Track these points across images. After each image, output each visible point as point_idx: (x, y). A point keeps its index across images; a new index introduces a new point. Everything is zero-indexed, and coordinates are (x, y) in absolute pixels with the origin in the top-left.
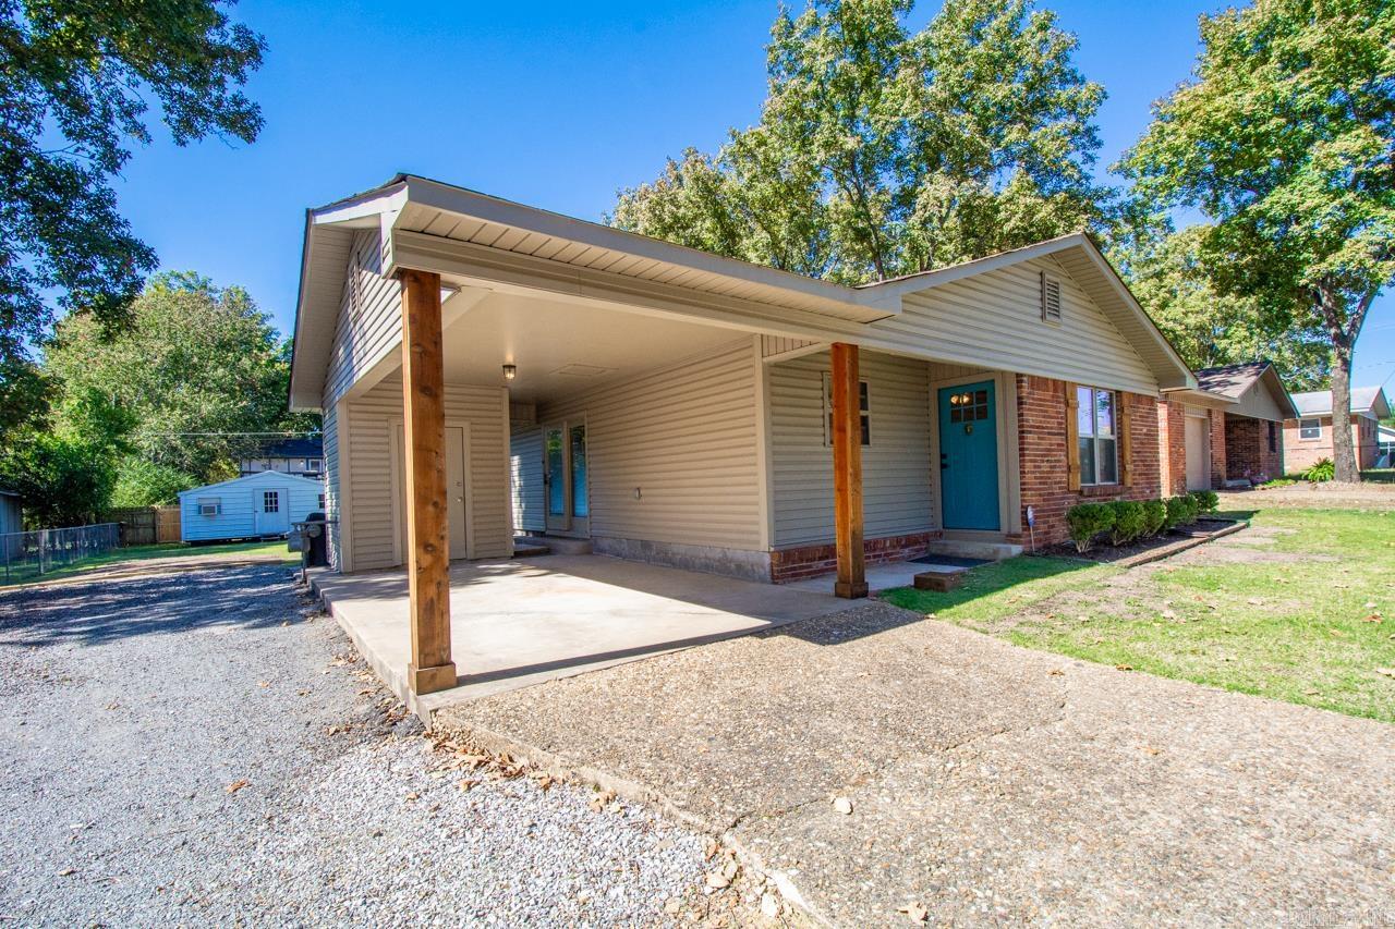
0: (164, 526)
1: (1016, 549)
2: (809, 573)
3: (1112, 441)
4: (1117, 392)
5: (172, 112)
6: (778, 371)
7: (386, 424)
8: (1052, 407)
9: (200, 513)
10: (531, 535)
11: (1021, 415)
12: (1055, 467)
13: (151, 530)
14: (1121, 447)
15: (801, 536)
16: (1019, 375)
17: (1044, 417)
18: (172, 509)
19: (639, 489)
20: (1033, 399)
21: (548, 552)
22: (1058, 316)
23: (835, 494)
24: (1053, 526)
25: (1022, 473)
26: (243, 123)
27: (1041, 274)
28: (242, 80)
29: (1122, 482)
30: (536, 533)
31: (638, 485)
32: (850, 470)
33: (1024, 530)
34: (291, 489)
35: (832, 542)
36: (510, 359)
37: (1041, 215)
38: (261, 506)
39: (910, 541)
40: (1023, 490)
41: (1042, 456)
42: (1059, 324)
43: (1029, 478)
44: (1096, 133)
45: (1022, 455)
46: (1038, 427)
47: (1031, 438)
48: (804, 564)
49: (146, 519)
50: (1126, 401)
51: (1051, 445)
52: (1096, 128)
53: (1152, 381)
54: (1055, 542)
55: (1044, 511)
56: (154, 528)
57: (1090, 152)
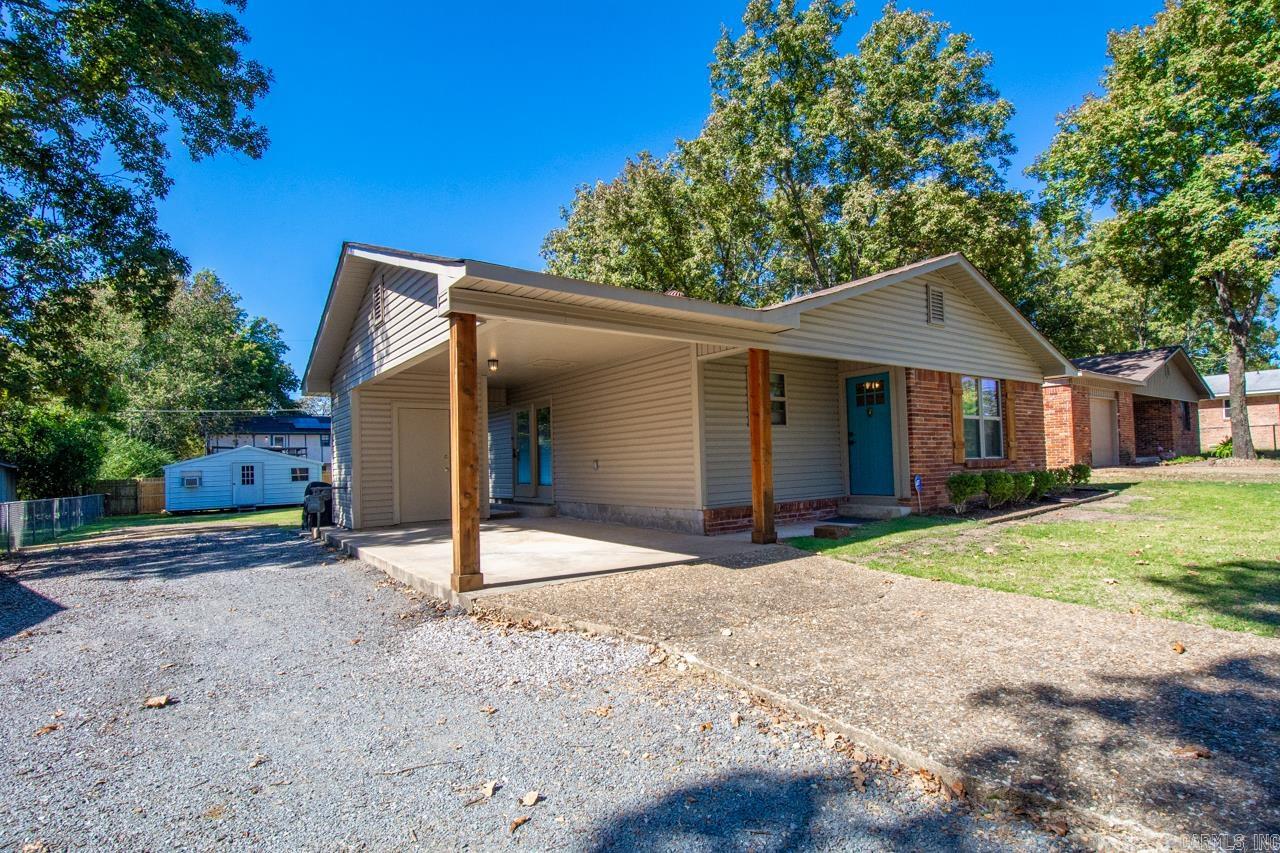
0: (146, 497)
1: (905, 511)
2: (734, 528)
3: (998, 422)
4: (1001, 380)
5: (189, 133)
6: (708, 366)
7: (388, 407)
8: (938, 394)
9: (183, 485)
10: (500, 502)
11: (909, 401)
12: (941, 443)
13: (132, 502)
14: (1006, 427)
15: (727, 499)
16: (907, 369)
17: (931, 402)
18: (152, 481)
19: (597, 461)
20: (920, 388)
21: (517, 515)
22: (942, 319)
23: (751, 464)
24: (940, 493)
25: (911, 448)
26: (252, 143)
27: (926, 286)
28: (251, 106)
29: (1007, 457)
30: (505, 500)
31: (595, 457)
32: (762, 445)
33: (913, 495)
34: (266, 463)
35: (749, 504)
36: (493, 355)
37: (953, 220)
38: (238, 479)
39: (821, 504)
40: (911, 462)
41: (929, 434)
42: (943, 326)
43: (917, 453)
44: (1011, 141)
45: (911, 434)
46: (925, 411)
47: (917, 420)
48: (731, 520)
49: (129, 491)
50: (1009, 388)
51: (937, 425)
52: (1012, 136)
53: (1037, 370)
54: (941, 505)
55: (930, 480)
56: (136, 500)
57: (1006, 157)
